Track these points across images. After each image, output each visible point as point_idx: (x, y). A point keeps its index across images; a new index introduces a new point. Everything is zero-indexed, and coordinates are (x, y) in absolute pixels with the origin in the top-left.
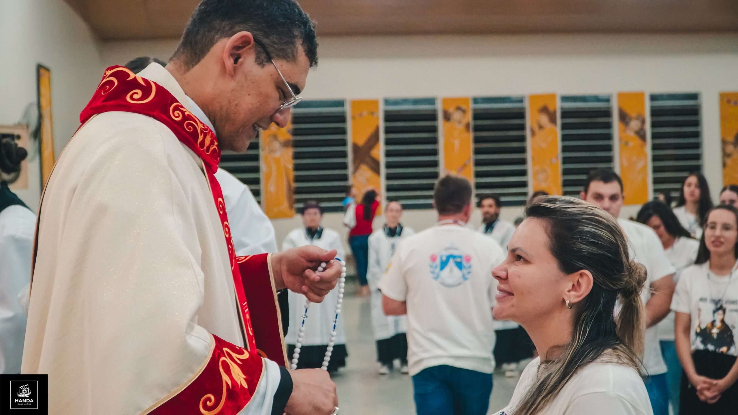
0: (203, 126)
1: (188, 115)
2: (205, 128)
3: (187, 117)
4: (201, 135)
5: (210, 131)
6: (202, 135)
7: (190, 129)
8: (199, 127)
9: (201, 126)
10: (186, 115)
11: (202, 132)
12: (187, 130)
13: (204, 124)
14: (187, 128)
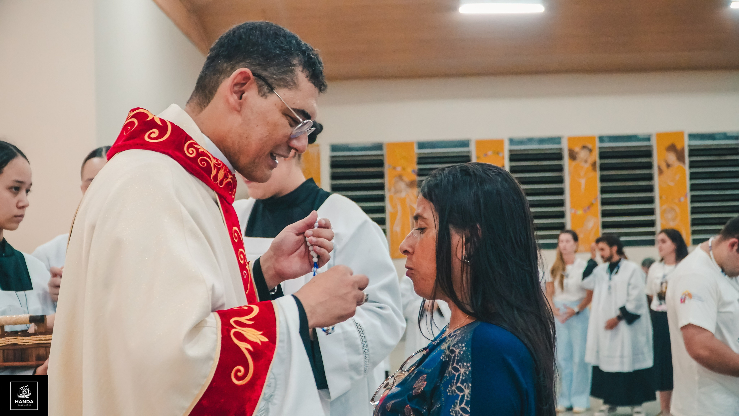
0: (217, 161)
1: (202, 151)
2: (219, 163)
3: (200, 154)
4: (214, 170)
5: (224, 165)
6: (216, 170)
7: (204, 164)
8: (213, 162)
9: (214, 161)
10: (200, 152)
11: (215, 166)
12: (201, 165)
13: (218, 159)
14: (201, 163)
